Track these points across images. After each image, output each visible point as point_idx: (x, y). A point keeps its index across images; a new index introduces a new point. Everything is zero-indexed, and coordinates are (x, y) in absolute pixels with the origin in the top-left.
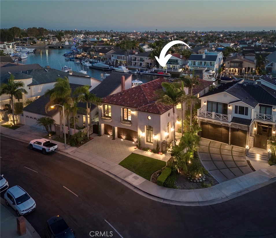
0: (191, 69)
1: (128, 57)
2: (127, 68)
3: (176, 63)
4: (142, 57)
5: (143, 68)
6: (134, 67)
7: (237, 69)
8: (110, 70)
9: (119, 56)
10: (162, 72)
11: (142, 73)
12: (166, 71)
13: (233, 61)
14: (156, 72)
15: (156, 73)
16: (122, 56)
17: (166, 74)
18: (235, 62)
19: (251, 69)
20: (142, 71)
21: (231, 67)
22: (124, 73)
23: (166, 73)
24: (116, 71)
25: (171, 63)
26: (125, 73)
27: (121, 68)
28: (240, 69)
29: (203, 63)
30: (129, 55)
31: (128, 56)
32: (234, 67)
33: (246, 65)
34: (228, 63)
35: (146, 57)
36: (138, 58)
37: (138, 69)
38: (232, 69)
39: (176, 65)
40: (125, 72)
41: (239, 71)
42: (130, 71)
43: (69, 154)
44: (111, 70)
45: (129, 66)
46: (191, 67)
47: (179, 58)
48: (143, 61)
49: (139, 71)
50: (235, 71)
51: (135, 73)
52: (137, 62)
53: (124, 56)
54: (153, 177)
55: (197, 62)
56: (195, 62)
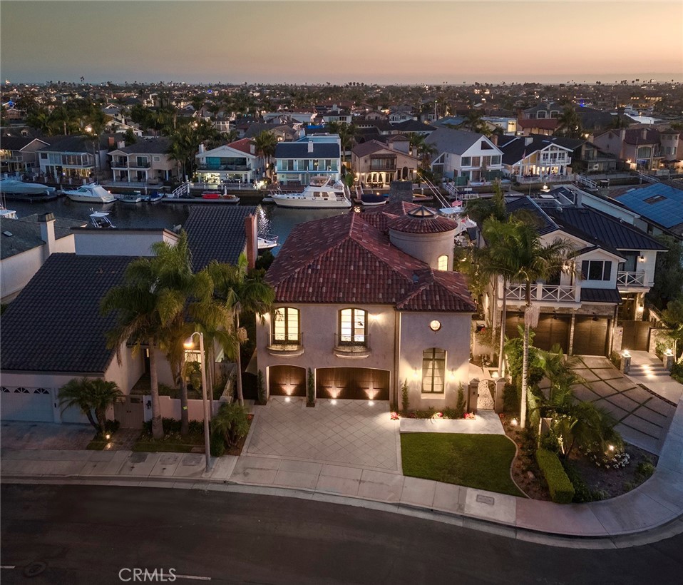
0: (282, 179)
1: (97, 156)
2: (107, 189)
3: (243, 167)
4: (142, 155)
5: (153, 184)
6: (122, 184)
7: (384, 174)
8: (51, 200)
9: (69, 156)
10: (213, 192)
11: (156, 199)
12: (224, 190)
13: (376, 155)
14: (195, 193)
15: (196, 196)
16: (78, 154)
17: (226, 197)
18: (380, 158)
19: (409, 170)
20: (153, 194)
21: (371, 169)
22: (102, 203)
23: (226, 194)
24: (73, 201)
25: (229, 166)
26: (106, 203)
27: (90, 190)
28: (389, 174)
29: (311, 163)
30: (101, 152)
31: (99, 153)
32: (379, 169)
33: (401, 163)
34: (366, 161)
35: (155, 156)
36: (132, 158)
37: (143, 191)
38: (373, 174)
39: (242, 173)
40: (104, 201)
41: (387, 176)
42: (118, 196)
43: (236, 484)
44: (55, 199)
45: (106, 181)
46: (283, 176)
47: (249, 152)
48: (147, 166)
49: (143, 193)
50: (381, 178)
51: (137, 201)
52: (128, 169)
53: (85, 153)
54: (524, 486)
55: (297, 162)
56: (291, 163)
